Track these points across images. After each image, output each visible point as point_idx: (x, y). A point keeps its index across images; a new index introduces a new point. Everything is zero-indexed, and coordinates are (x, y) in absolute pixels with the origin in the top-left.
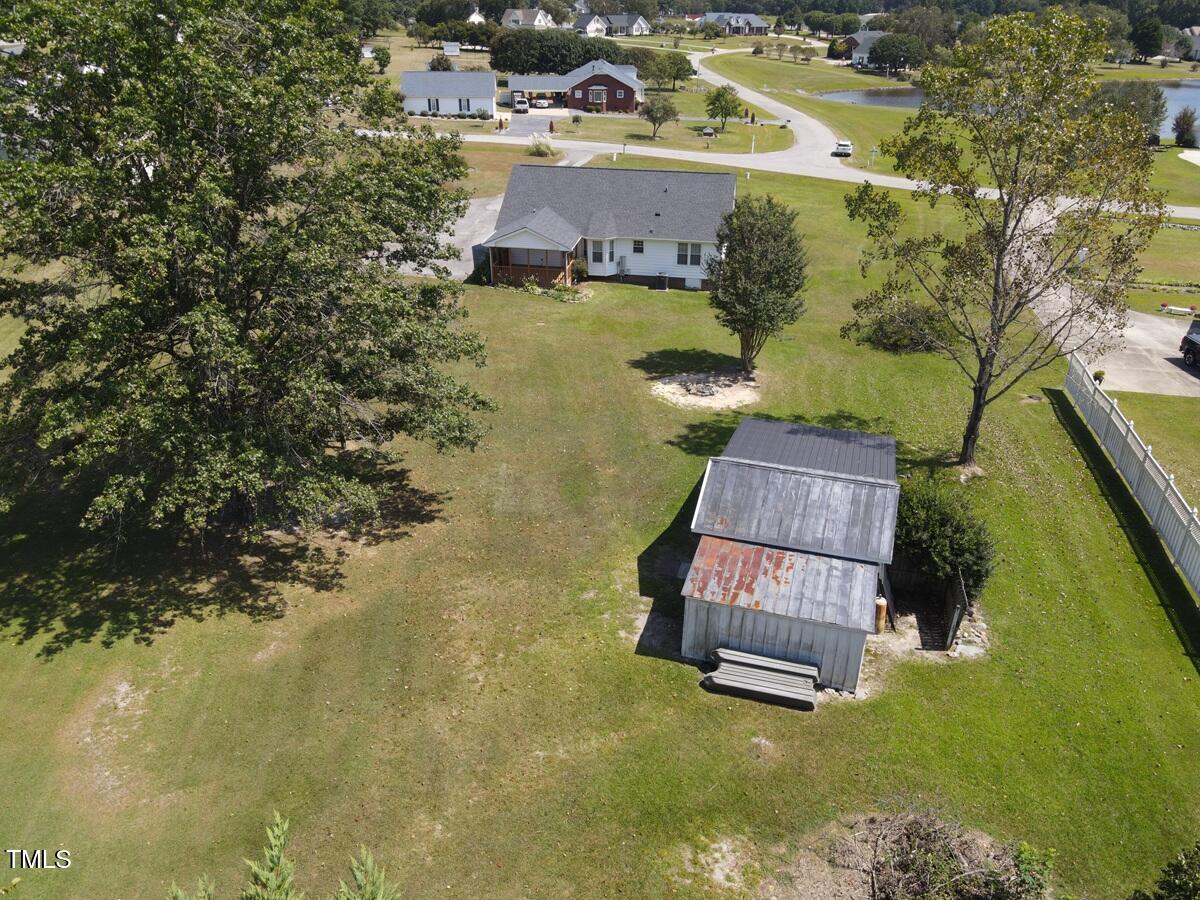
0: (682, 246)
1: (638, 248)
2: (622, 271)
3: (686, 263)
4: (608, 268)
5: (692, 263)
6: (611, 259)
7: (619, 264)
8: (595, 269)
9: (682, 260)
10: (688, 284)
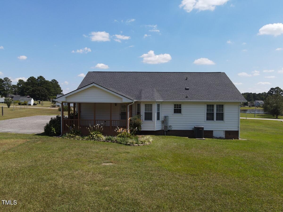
0: (210, 107)
1: (178, 110)
2: (166, 127)
3: (213, 119)
4: (156, 125)
5: (217, 120)
6: (158, 119)
7: (163, 122)
8: (146, 126)
9: (210, 117)
10: (215, 134)
